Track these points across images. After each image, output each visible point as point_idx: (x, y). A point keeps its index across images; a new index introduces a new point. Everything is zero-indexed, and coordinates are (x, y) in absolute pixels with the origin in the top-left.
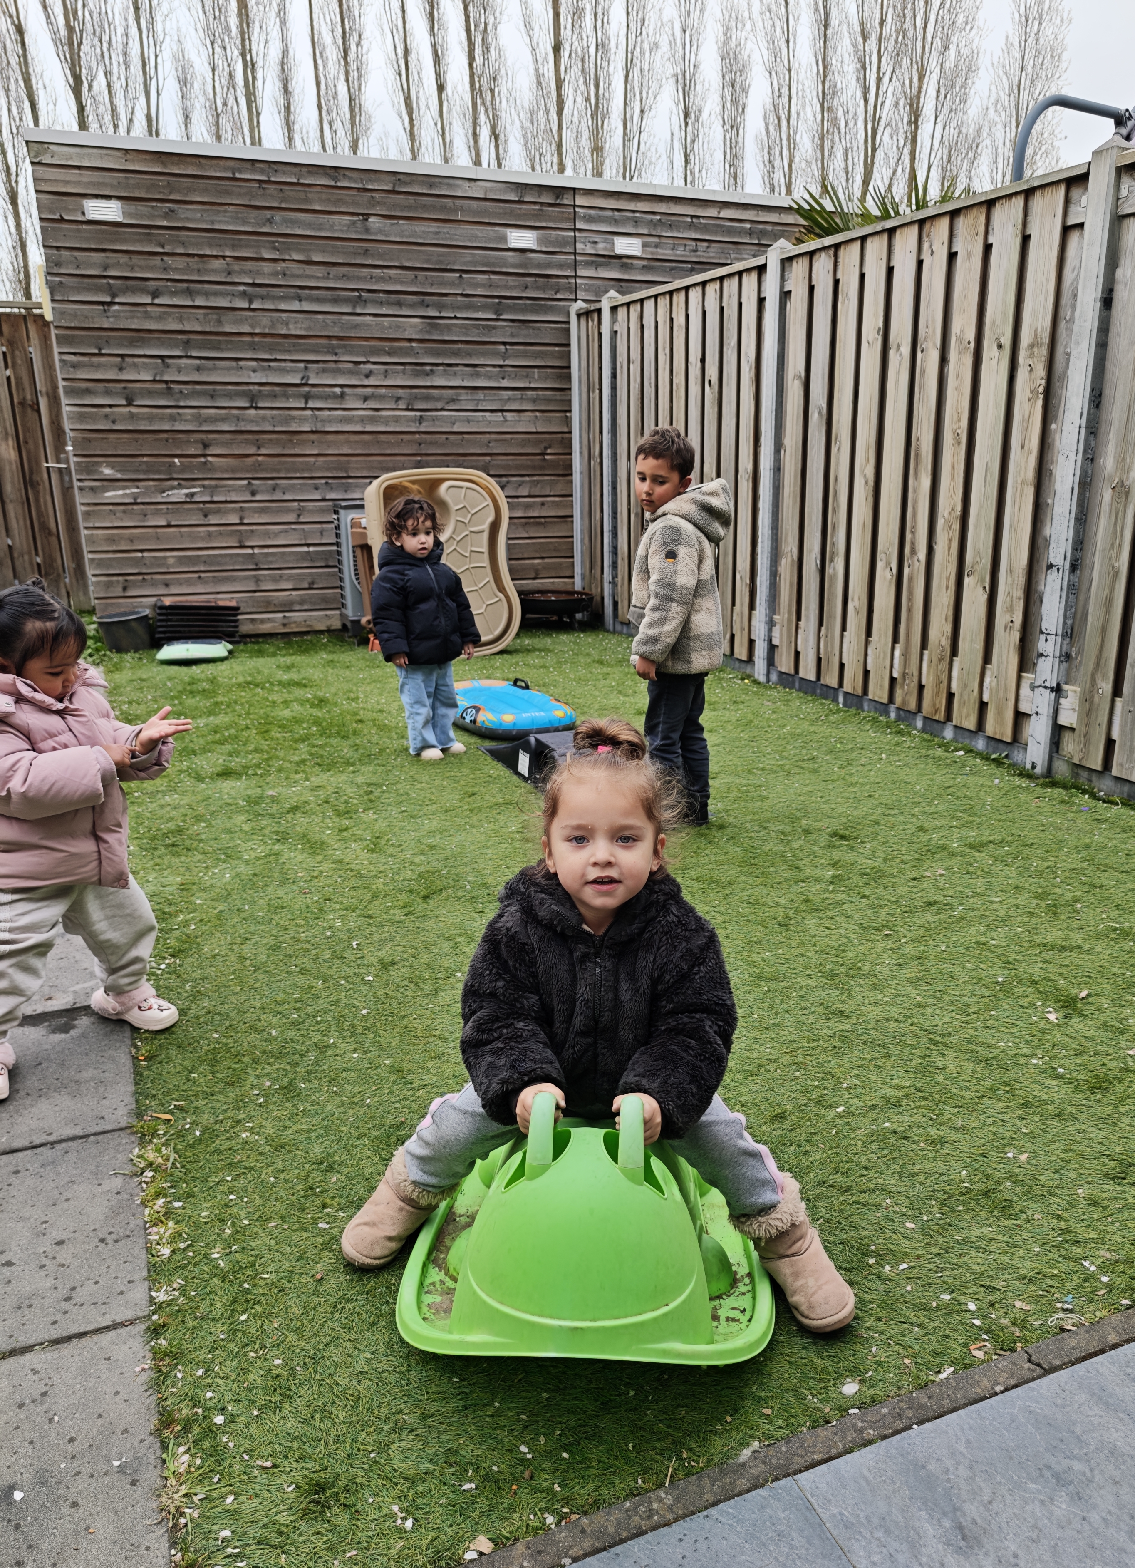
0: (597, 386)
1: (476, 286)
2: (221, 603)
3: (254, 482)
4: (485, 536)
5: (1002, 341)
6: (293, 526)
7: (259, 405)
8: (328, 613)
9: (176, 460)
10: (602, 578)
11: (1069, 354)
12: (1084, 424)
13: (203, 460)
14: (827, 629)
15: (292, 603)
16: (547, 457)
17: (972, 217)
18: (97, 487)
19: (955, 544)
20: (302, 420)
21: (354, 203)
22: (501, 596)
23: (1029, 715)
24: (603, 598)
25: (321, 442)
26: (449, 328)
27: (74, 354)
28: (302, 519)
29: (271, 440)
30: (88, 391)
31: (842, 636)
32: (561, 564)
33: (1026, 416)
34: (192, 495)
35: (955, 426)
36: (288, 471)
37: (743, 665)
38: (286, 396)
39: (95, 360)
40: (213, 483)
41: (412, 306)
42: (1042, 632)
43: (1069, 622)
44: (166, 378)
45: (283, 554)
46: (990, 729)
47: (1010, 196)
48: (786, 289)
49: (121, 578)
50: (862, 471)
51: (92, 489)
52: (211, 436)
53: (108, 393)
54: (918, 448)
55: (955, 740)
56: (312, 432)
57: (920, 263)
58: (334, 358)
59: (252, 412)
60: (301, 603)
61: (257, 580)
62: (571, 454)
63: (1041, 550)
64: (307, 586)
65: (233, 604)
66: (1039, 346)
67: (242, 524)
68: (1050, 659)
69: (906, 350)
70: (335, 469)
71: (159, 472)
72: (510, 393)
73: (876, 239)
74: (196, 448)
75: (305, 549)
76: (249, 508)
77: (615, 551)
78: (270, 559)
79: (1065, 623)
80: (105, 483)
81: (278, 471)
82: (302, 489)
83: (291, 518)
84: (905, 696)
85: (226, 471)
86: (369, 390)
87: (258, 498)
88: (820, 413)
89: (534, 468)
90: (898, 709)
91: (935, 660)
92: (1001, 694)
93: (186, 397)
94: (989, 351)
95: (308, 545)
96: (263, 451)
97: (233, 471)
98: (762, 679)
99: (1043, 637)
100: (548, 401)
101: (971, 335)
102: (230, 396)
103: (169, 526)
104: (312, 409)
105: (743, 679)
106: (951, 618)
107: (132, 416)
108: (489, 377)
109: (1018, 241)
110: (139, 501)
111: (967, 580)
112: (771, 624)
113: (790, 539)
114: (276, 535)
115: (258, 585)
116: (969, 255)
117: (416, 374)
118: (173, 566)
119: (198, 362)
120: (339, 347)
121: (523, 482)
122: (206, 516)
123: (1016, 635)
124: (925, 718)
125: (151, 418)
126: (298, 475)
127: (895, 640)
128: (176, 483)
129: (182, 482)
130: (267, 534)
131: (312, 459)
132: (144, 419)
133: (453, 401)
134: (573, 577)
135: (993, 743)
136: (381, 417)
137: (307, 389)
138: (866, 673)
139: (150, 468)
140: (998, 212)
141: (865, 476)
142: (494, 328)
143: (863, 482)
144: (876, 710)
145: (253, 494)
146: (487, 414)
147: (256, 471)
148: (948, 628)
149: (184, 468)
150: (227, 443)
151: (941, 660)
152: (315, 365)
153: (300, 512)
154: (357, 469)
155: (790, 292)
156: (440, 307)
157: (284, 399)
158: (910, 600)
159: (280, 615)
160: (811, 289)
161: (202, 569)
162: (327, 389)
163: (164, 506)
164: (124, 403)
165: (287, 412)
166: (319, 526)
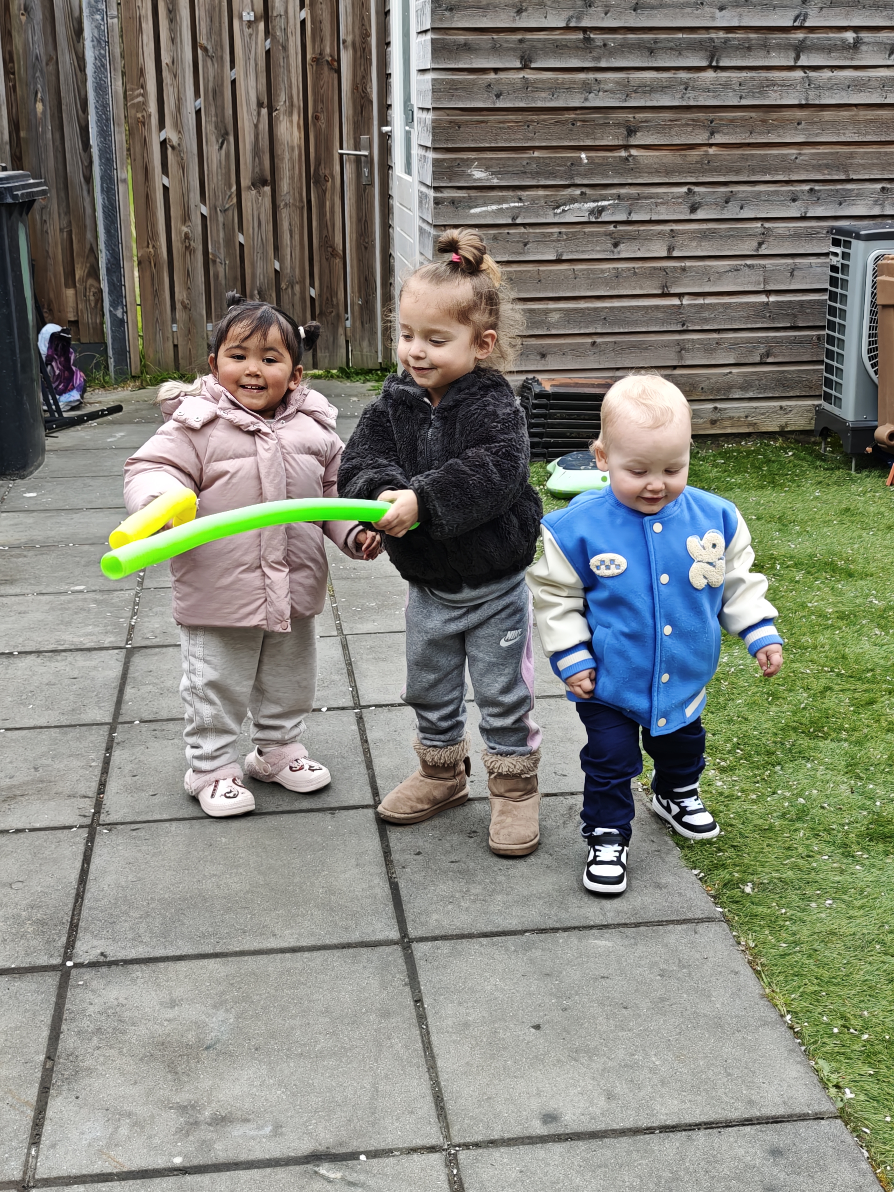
3: (696, 189)
6: (749, 262)
7: (721, 64)
8: (784, 403)
9: (583, 156)
13: (623, 154)
15: (730, 387)
18: (460, 200)
20: (786, 86)
25: (813, 123)
28: (763, 251)
29: (733, 120)
34: (601, 210)
36: (753, 171)
38: (766, 47)
40: (633, 191)
44: (586, 23)
45: (728, 306)
51: (453, 202)
52: (640, 116)
53: (496, 49)
56: (800, 106)
59: (710, 74)
60: (744, 388)
61: (682, 348)
64: (757, 359)
67: (669, 258)
70: (827, 166)
71: (553, 175)
74: (616, 136)
75: (763, 298)
76: (683, 232)
78: (706, 314)
80: (473, 193)
81: (738, 172)
82: (771, 200)
83: (748, 247)
85: (657, 172)
87: (700, 215)
93: (612, 53)
95: (768, 293)
96: (719, 139)
97: (667, 171)
102: (678, 49)
103: (559, 261)
104: (804, 68)
107: (526, 84)
110: (518, 221)
114: (722, 275)
115: (681, 358)
118: (555, 324)
122: (616, 245)
125: (554, 89)
126: (768, 178)
128: (578, 192)
129: (588, 191)
130: (706, 275)
131: (793, 151)
132: (543, 90)
137: (801, 35)
139: (543, 169)
147: (704, 173)
149: (594, 167)
150: (663, 127)
153: (764, 237)
157: (763, 53)
159: (710, 406)
161: (600, 330)
162: (833, 35)
163: (556, 230)
164: (518, 65)
165: (764, 74)
166: (789, 261)
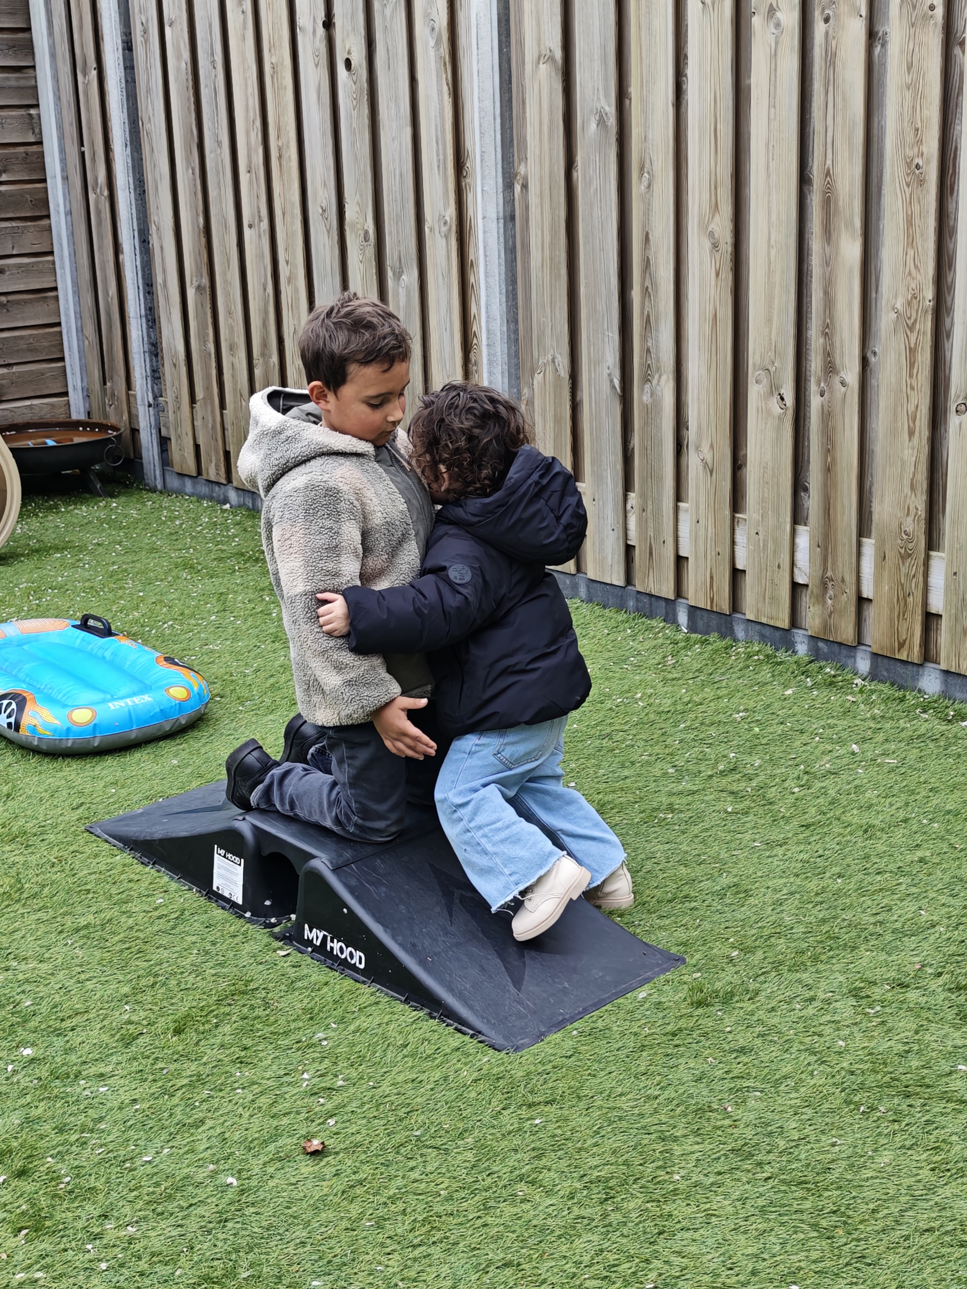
0: (93, 64)
10: (129, 398)
14: (643, 496)
19: (925, 358)
24: (135, 432)
31: (677, 509)
32: (42, 373)
35: (912, 153)
50: (703, 226)
55: (945, 694)
62: (44, 181)
84: (828, 615)
88: (601, 122)
90: (815, 638)
91: (890, 554)
106: (922, 486)
111: (956, 421)
124: (876, 655)
127: (799, 517)
134: (66, 394)
141: (711, 234)
143: (707, 245)
144: (763, 638)
148: (921, 503)
151: (905, 556)
158: (826, 450)
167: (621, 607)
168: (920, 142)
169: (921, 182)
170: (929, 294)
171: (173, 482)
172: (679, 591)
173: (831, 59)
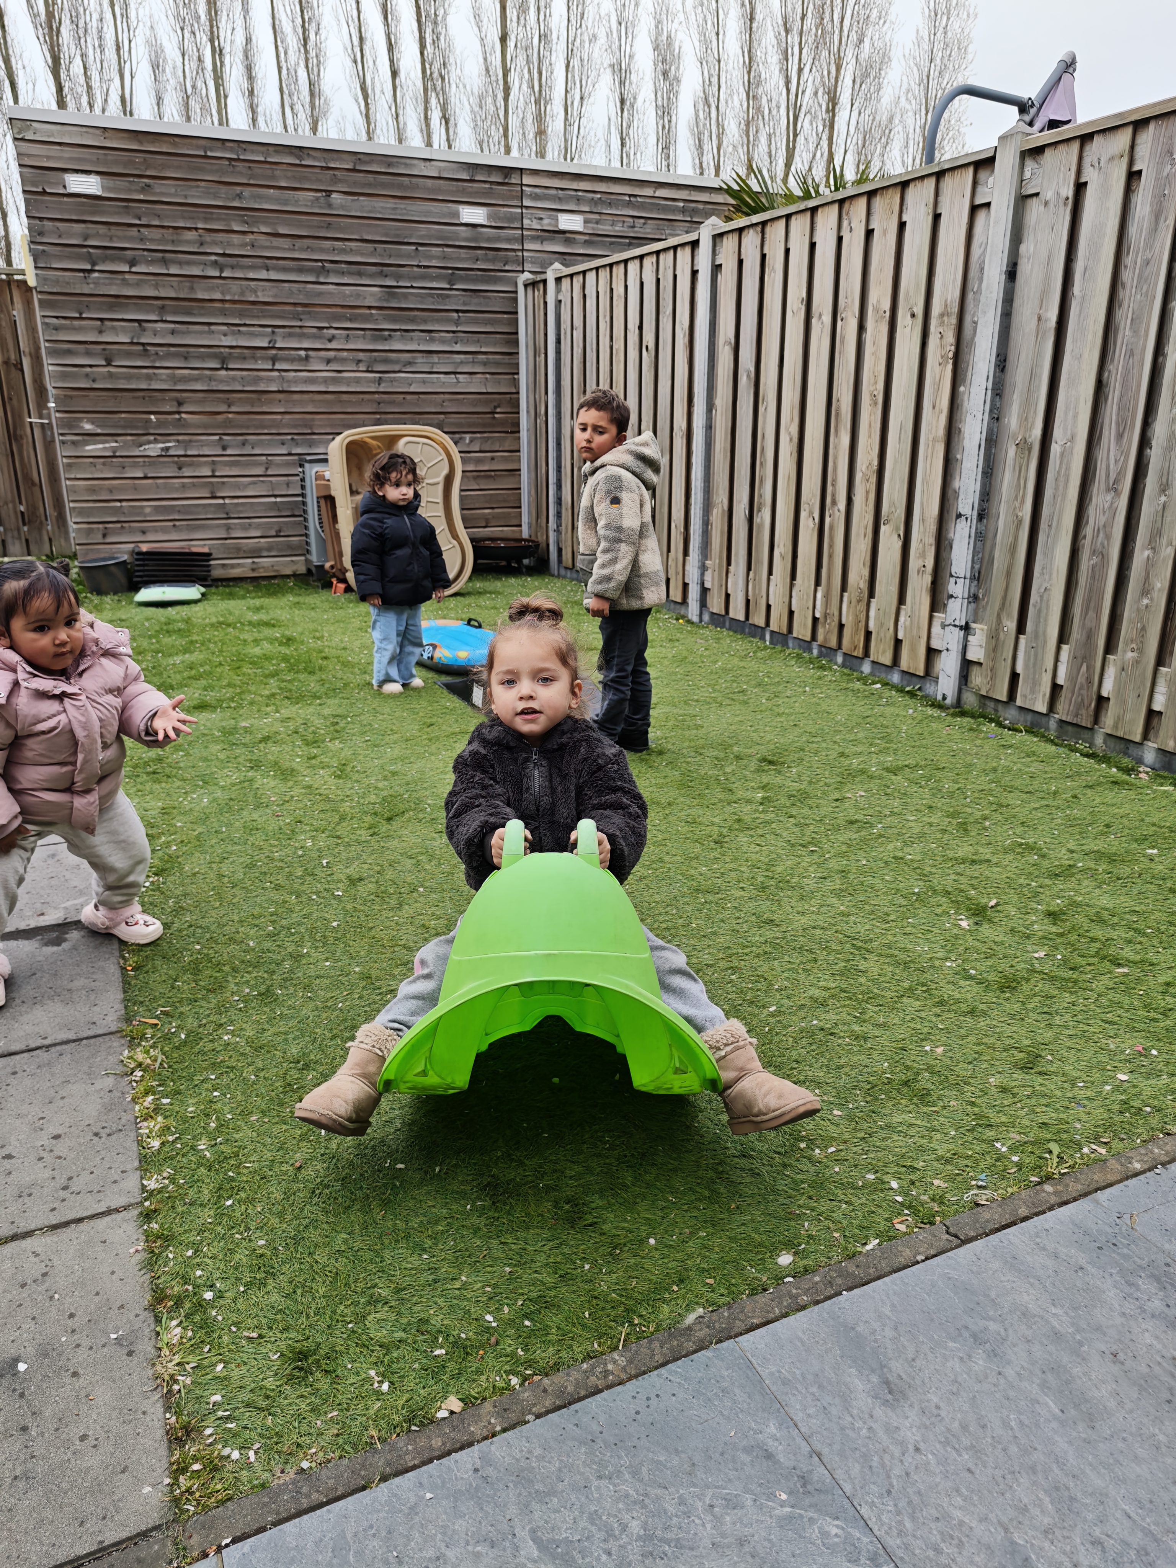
0: (543, 351)
1: (431, 257)
2: (195, 550)
3: (225, 437)
4: (440, 487)
5: (915, 310)
6: (262, 479)
7: (230, 366)
8: (294, 559)
9: (152, 417)
10: (547, 527)
11: (976, 323)
12: (990, 387)
13: (177, 416)
14: (755, 574)
15: (260, 549)
16: (497, 416)
17: (888, 196)
18: (78, 441)
19: (873, 495)
20: (270, 380)
21: (319, 181)
22: (455, 542)
23: (940, 651)
24: (548, 545)
25: (287, 401)
26: (405, 296)
27: (57, 317)
28: (269, 473)
29: (240, 399)
30: (69, 352)
31: (769, 580)
32: (509, 513)
33: (937, 379)
34: (167, 449)
35: (872, 388)
36: (257, 427)
37: (678, 606)
38: (254, 358)
39: (76, 323)
40: (186, 438)
41: (371, 276)
42: (952, 576)
43: (977, 567)
44: (143, 341)
45: (252, 504)
46: (904, 664)
47: (922, 178)
48: (717, 263)
49: (101, 526)
50: (787, 429)
51: (72, 442)
52: (185, 395)
53: (88, 354)
54: (838, 408)
55: (872, 674)
56: (279, 392)
57: (840, 239)
58: (299, 324)
59: (223, 372)
60: (269, 550)
61: (228, 528)
62: (518, 413)
63: (951, 501)
64: (274, 533)
65: (206, 550)
66: (949, 315)
67: (213, 476)
68: (959, 600)
69: (827, 319)
70: (300, 426)
71: (136, 428)
72: (462, 356)
73: (799, 216)
74: (171, 406)
75: (273, 499)
76: (220, 462)
77: (559, 501)
78: (241, 508)
79: (972, 567)
80: (86, 438)
81: (248, 427)
82: (270, 444)
83: (259, 471)
84: (827, 634)
85: (199, 427)
86: (332, 354)
87: (229, 452)
88: (748, 376)
89: (484, 425)
90: (820, 646)
91: (854, 601)
92: (915, 632)
93: (162, 358)
94: (903, 318)
95: (276, 496)
96: (233, 409)
97: (205, 426)
98: (695, 619)
99: (952, 580)
100: (497, 364)
101: (887, 305)
102: (202, 357)
103: (146, 478)
104: (279, 371)
105: (677, 619)
106: (868, 563)
107: (111, 375)
108: (443, 341)
109: (930, 218)
110: (118, 454)
111: (883, 529)
112: (703, 568)
113: (721, 492)
114: (246, 486)
115: (230, 534)
116: (885, 232)
117: (375, 339)
118: (149, 514)
119: (172, 326)
120: (304, 313)
121: (475, 438)
122: (180, 468)
123: (928, 579)
124: (845, 654)
125: (129, 378)
126: (266, 431)
127: (818, 583)
128: (152, 438)
129: (159, 438)
130: (237, 486)
131: (279, 417)
132: (122, 378)
133: (410, 363)
134: (520, 526)
135: (907, 677)
136: (343, 378)
137: (274, 352)
138: (791, 613)
139: (129, 424)
140: (912, 192)
141: (790, 435)
142: (448, 296)
143: (788, 439)
144: (800, 647)
145: (224, 448)
146: (442, 376)
147: (226, 427)
148: (866, 572)
149: (159, 424)
150: (200, 401)
151: (859, 601)
152: (281, 330)
153: (269, 465)
154: (321, 426)
155: (721, 265)
156: (398, 277)
157: (252, 361)
158: (831, 546)
159: (250, 561)
160: (741, 262)
161: (177, 517)
162: (292, 352)
163: (141, 460)
164: (104, 363)
165: (256, 373)
166: (285, 478)
167: (742, 632)
168: (876, 383)
169: (876, 404)
170: (876, 462)
171: (563, 572)
172: (768, 623)
173: (843, 339)
